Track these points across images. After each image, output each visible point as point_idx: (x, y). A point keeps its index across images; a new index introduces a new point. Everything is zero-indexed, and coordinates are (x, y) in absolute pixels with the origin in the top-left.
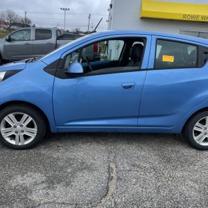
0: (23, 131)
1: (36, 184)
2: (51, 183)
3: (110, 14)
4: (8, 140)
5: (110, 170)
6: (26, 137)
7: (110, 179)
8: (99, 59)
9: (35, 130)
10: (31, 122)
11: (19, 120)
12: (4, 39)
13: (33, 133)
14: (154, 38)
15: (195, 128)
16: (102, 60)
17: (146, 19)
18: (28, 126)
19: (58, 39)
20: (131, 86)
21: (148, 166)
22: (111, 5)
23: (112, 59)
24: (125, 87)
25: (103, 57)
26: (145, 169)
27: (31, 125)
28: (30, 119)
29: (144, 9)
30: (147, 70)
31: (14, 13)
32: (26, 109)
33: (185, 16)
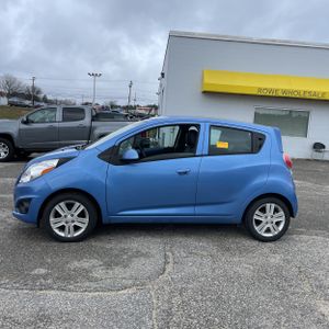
0: (73, 221)
1: (94, 266)
2: (108, 266)
3: (161, 85)
4: (57, 231)
5: (166, 257)
6: (77, 228)
7: (166, 263)
8: (148, 146)
9: (86, 220)
10: (83, 211)
11: (70, 209)
12: (20, 121)
13: (84, 224)
14: (208, 125)
15: (255, 217)
16: (152, 147)
17: (210, 94)
18: (79, 216)
19: (92, 120)
20: (186, 173)
21: (205, 253)
22: (163, 74)
23: (166, 145)
24: (180, 173)
25: (153, 143)
26: (202, 256)
27: (82, 215)
28: (82, 208)
29: (207, 80)
30: (202, 155)
31: (15, 79)
32: (78, 197)
33: (260, 89)
